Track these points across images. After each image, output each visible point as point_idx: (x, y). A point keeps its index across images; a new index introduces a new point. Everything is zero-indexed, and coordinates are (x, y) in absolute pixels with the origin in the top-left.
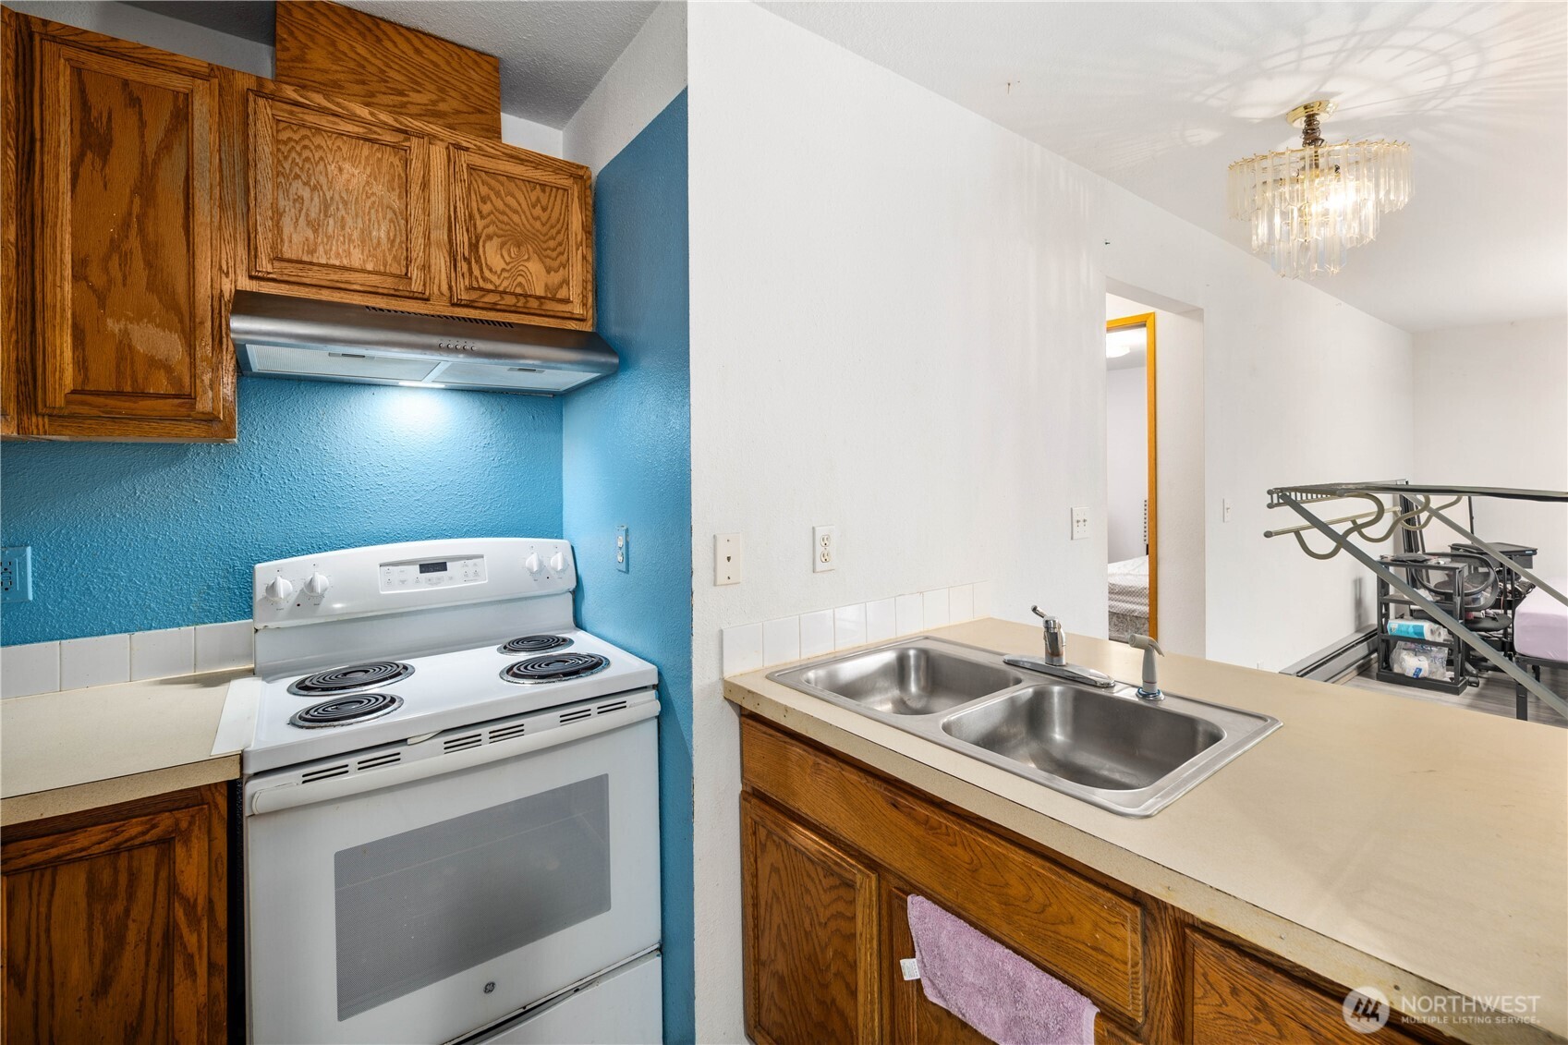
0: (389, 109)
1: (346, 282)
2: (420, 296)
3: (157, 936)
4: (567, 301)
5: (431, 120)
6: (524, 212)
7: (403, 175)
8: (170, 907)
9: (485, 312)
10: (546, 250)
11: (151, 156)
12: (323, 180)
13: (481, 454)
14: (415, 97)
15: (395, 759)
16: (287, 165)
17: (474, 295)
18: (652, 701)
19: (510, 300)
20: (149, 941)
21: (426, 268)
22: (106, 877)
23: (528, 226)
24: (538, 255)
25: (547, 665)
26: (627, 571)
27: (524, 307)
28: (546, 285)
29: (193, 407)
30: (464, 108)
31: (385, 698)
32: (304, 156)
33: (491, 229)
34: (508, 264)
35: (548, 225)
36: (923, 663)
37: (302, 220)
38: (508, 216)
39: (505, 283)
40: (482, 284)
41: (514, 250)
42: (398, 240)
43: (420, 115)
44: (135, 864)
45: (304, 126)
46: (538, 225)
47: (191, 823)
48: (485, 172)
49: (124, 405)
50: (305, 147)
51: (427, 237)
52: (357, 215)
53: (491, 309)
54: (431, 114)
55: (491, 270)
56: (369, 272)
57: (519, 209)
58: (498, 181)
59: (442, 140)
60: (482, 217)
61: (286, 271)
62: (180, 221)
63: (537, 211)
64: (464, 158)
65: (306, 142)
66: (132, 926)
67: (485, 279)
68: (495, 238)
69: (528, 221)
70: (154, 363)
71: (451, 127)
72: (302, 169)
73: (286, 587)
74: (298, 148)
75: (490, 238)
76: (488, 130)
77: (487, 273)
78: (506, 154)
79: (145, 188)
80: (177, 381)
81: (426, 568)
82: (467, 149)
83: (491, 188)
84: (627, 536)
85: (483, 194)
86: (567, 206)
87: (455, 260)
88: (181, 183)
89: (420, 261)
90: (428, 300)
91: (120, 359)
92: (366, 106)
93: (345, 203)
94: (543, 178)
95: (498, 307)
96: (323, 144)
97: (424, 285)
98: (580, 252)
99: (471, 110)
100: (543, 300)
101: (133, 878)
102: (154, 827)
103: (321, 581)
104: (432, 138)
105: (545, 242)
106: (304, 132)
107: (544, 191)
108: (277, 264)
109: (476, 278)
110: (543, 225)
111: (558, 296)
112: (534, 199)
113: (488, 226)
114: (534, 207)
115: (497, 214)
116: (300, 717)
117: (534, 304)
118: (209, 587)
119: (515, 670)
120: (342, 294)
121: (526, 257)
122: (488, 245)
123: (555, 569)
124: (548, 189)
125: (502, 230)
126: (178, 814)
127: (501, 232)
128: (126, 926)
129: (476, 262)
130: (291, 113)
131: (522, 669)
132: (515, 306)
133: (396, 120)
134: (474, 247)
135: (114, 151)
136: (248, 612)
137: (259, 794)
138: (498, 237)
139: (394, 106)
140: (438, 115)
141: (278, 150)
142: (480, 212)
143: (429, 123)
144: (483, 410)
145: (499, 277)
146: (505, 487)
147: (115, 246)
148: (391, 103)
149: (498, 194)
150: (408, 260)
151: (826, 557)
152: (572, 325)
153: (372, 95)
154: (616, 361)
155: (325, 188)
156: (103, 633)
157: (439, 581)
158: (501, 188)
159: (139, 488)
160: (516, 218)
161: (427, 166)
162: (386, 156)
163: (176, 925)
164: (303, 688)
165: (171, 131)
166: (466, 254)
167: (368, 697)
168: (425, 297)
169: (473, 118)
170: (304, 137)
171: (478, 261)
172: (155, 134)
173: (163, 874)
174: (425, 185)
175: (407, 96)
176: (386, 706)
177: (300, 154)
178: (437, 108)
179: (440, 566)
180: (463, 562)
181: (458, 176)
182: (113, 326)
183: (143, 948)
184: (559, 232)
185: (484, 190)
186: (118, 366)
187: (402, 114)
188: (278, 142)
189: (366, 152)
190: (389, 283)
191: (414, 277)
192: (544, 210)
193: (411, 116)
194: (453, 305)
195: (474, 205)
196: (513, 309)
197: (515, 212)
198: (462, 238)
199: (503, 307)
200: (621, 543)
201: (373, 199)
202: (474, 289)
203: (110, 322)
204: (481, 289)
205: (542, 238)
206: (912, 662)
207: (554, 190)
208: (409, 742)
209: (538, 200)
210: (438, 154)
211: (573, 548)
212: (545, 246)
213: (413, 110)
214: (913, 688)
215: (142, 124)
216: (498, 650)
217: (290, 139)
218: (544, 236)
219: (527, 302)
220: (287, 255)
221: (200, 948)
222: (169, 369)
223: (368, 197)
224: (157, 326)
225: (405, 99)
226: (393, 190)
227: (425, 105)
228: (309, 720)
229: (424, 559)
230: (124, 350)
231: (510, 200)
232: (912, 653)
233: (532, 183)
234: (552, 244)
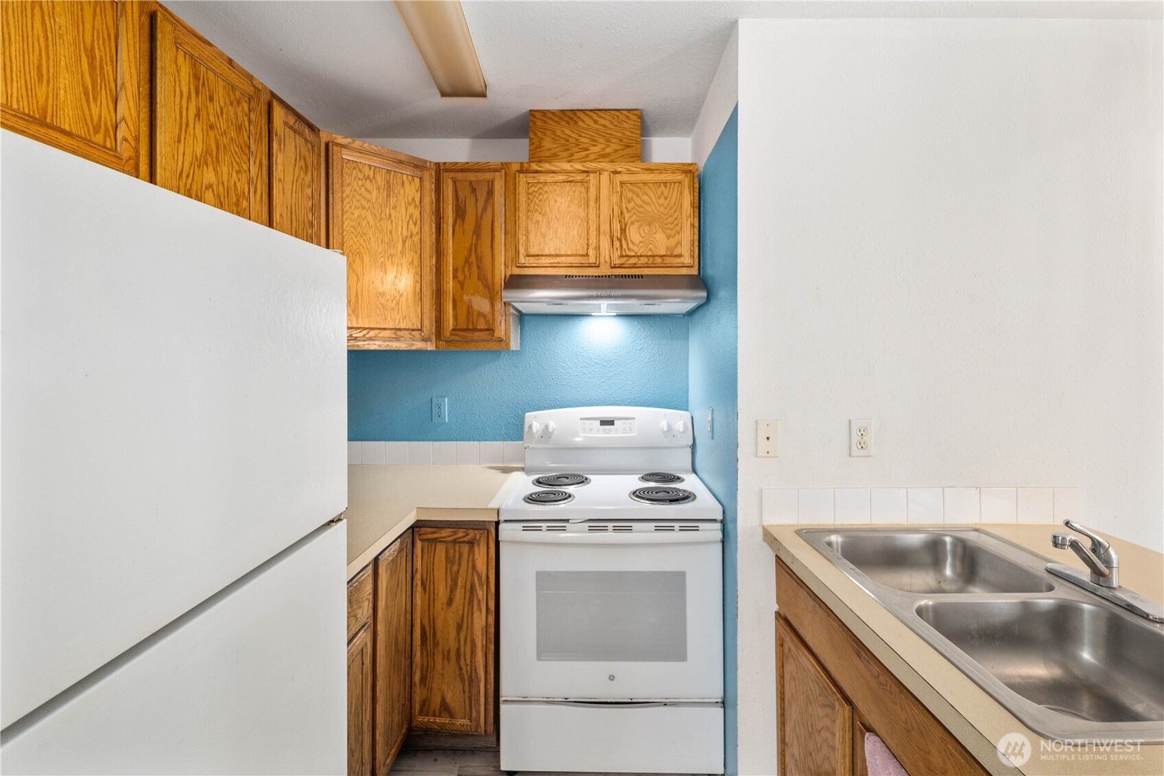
0: (580, 160)
1: (558, 263)
2: (594, 265)
3: (468, 587)
4: (680, 256)
5: (602, 160)
6: (653, 203)
7: (586, 197)
8: (473, 575)
9: (629, 270)
10: (666, 224)
11: (479, 214)
12: (548, 209)
13: (639, 355)
14: (593, 149)
15: (563, 529)
16: (532, 206)
17: (623, 260)
18: (718, 530)
19: (644, 260)
20: (465, 588)
21: (598, 248)
22: (451, 552)
23: (655, 211)
24: (662, 229)
25: (656, 493)
26: (713, 438)
27: (653, 264)
28: (667, 247)
29: (493, 335)
30: (620, 147)
31: (566, 494)
32: (539, 199)
33: (634, 218)
34: (643, 238)
35: (668, 208)
36: (960, 551)
37: (539, 234)
38: (644, 208)
39: (641, 251)
40: (628, 253)
41: (647, 228)
42: (583, 235)
43: (595, 159)
44: (461, 550)
45: (539, 182)
46: (662, 209)
47: (480, 537)
48: (631, 183)
49: (469, 335)
50: (540, 194)
51: (599, 230)
52: (563, 225)
53: (633, 267)
54: (603, 156)
55: (633, 243)
56: (569, 256)
57: (650, 201)
58: (638, 187)
59: (607, 171)
60: (628, 212)
61: (531, 262)
62: (489, 244)
63: (662, 200)
64: (619, 178)
65: (541, 191)
66: (460, 578)
67: (629, 249)
68: (636, 223)
69: (655, 208)
70: (480, 314)
71: (612, 161)
72: (538, 206)
73: (537, 427)
74: (537, 195)
75: (632, 223)
76: (633, 157)
77: (631, 246)
78: (643, 169)
79: (477, 232)
80: (487, 322)
81: (604, 423)
82: (620, 172)
83: (634, 193)
84: (712, 414)
85: (629, 197)
86: (681, 193)
87: (613, 241)
88: (490, 225)
89: (594, 245)
90: (598, 267)
91: (468, 313)
92: (569, 162)
93: (558, 219)
94: (665, 178)
95: (637, 266)
96: (548, 190)
97: (596, 259)
98: (689, 222)
99: (624, 147)
100: (664, 258)
101: (460, 556)
102: (467, 535)
103: (552, 425)
104: (600, 172)
105: (666, 219)
106: (540, 185)
107: (666, 187)
108: (527, 258)
109: (625, 250)
110: (665, 209)
111: (675, 253)
112: (659, 193)
113: (631, 217)
114: (659, 198)
115: (637, 208)
116: (528, 498)
117: (658, 260)
118: (509, 423)
119: (637, 492)
120: (556, 269)
121: (654, 231)
122: (632, 227)
123: (678, 431)
124: (668, 185)
125: (639, 217)
126: (476, 532)
127: (639, 219)
128: (458, 578)
129: (625, 239)
130: (534, 178)
131: (641, 492)
132: (647, 263)
133: (583, 166)
134: (623, 231)
135: (467, 216)
136: (521, 438)
137: (506, 531)
138: (638, 222)
139: (583, 158)
140: (604, 156)
141: (529, 198)
142: (627, 208)
143: (600, 162)
144: (639, 327)
145: (638, 246)
146: (652, 375)
147: (467, 260)
148: (581, 157)
149: (638, 195)
150: (588, 245)
151: (862, 445)
152: (684, 271)
153: (572, 155)
154: (704, 294)
155: (549, 214)
156: (470, 440)
157: (610, 430)
158: (640, 191)
159: (483, 372)
160: (648, 208)
161: (599, 189)
162: (577, 189)
163: (475, 584)
164: (539, 482)
165: (487, 201)
166: (619, 237)
167: (559, 492)
168: (597, 265)
169: (625, 152)
170: (540, 188)
171: (626, 239)
172: (481, 204)
173: (471, 558)
174: (598, 200)
175: (589, 150)
176: (566, 499)
177: (538, 198)
178: (605, 152)
179: (611, 423)
180: (623, 421)
181: (614, 190)
182: (466, 298)
183: (463, 590)
184: (675, 211)
185: (630, 195)
186: (467, 317)
187: (586, 161)
188: (528, 194)
189: (568, 189)
190: (577, 260)
191: (590, 255)
192: (666, 199)
193: (591, 161)
194: (612, 268)
195: (624, 205)
196: (646, 265)
197: (648, 204)
198: (616, 226)
199: (639, 265)
200: (710, 419)
201: (571, 214)
202: (623, 256)
203: (465, 296)
204: (627, 256)
205: (664, 217)
206: (949, 547)
207: (673, 184)
208: (570, 521)
209: (662, 193)
210: (605, 177)
211: (692, 418)
212: (666, 222)
213: (592, 157)
214: (948, 572)
215: (477, 200)
216: (639, 478)
217: (533, 191)
218: (666, 215)
219: (654, 260)
220: (532, 253)
221: (483, 598)
222: (485, 316)
223: (568, 214)
224: (481, 296)
225: (588, 152)
226: (581, 206)
227: (599, 152)
228: (532, 499)
229: (603, 418)
230: (469, 308)
231: (645, 198)
232: (948, 539)
233: (658, 184)
234: (671, 220)
